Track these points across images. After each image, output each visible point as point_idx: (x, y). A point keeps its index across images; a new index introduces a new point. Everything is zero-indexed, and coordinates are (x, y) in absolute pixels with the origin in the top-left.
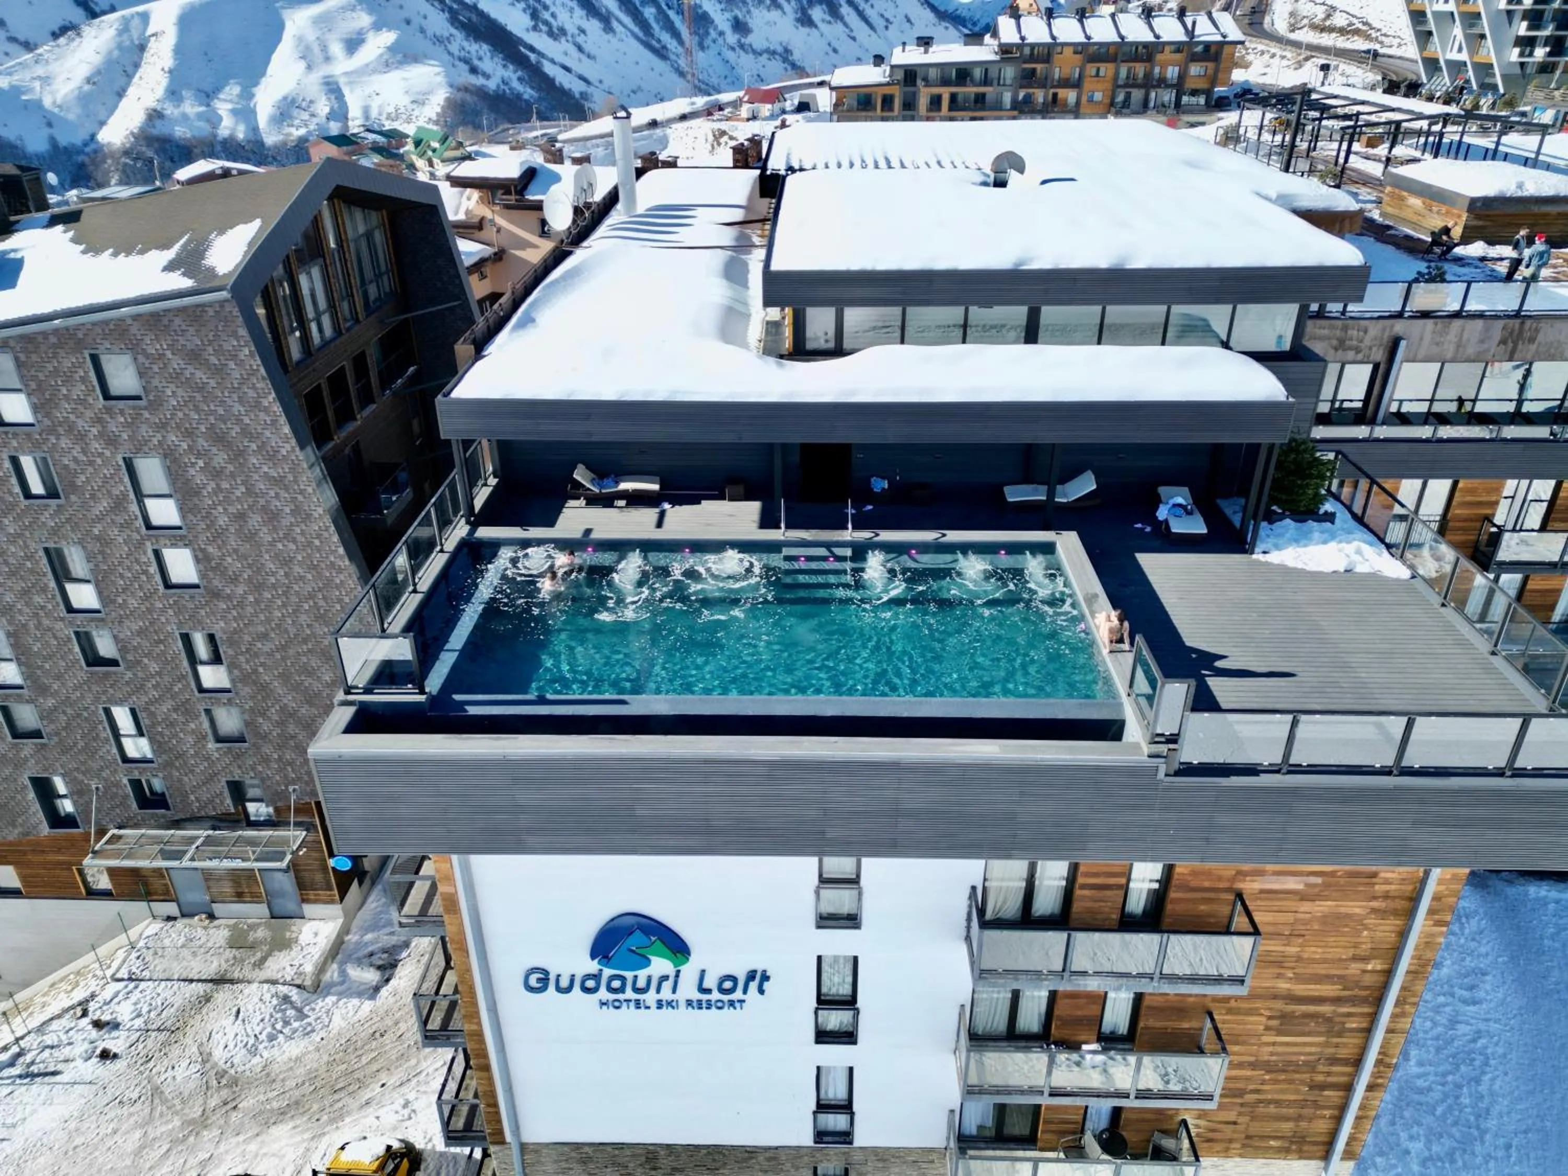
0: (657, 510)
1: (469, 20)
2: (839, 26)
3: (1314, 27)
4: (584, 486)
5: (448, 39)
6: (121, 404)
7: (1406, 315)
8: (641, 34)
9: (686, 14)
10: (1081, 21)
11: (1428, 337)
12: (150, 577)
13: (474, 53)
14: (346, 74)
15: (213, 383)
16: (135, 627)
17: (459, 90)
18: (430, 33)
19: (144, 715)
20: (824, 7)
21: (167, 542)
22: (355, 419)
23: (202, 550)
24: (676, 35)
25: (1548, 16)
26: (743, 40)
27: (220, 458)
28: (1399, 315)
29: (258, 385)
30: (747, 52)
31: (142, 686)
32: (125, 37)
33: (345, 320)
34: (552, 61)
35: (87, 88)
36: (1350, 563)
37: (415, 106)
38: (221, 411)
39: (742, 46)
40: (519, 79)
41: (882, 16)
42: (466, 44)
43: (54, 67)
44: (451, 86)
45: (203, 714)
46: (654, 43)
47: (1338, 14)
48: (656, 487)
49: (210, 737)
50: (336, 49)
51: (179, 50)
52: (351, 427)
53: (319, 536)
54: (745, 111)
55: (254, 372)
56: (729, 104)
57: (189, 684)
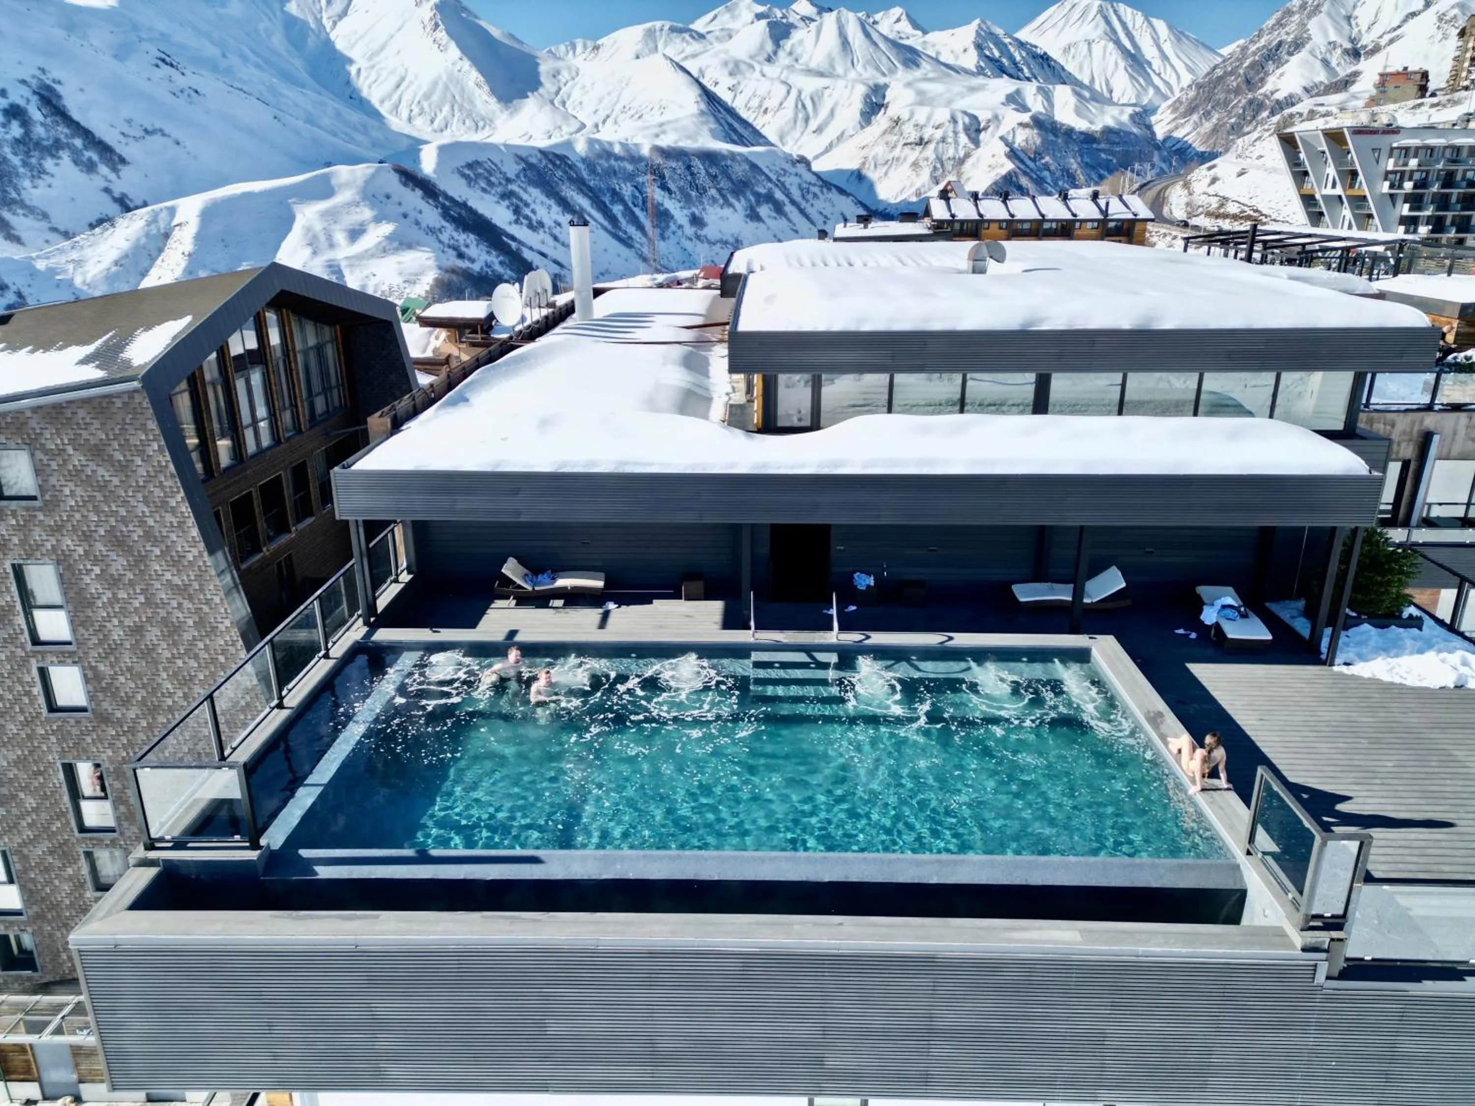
0: (601, 611)
1: (459, 214)
2: (783, 222)
3: (1209, 214)
4: (514, 583)
5: (440, 230)
6: (14, 504)
7: (1437, 408)
8: (609, 227)
9: (650, 211)
10: (1004, 202)
11: (1462, 432)
12: (33, 699)
13: (462, 242)
14: (347, 258)
15: (116, 481)
16: (12, 756)
17: (447, 271)
18: (424, 225)
19: (15, 858)
20: (770, 205)
21: (54, 659)
22: (290, 532)
23: (92, 668)
24: (640, 227)
25: (1427, 199)
26: (699, 232)
27: (118, 564)
28: (1429, 408)
29: (165, 483)
30: (702, 242)
31: (16, 825)
32: (153, 227)
33: (288, 431)
34: (531, 248)
35: (114, 269)
36: (1460, 677)
37: (406, 285)
38: (123, 512)
39: (698, 237)
40: (501, 263)
41: (821, 213)
42: (455, 234)
43: (88, 252)
44: (440, 268)
45: (82, 857)
46: (621, 234)
47: (1230, 204)
48: (600, 584)
49: (89, 885)
50: (340, 237)
51: (199, 238)
52: (284, 539)
53: (224, 652)
54: (701, 283)
55: (162, 469)
56: (687, 280)
57: (68, 823)
